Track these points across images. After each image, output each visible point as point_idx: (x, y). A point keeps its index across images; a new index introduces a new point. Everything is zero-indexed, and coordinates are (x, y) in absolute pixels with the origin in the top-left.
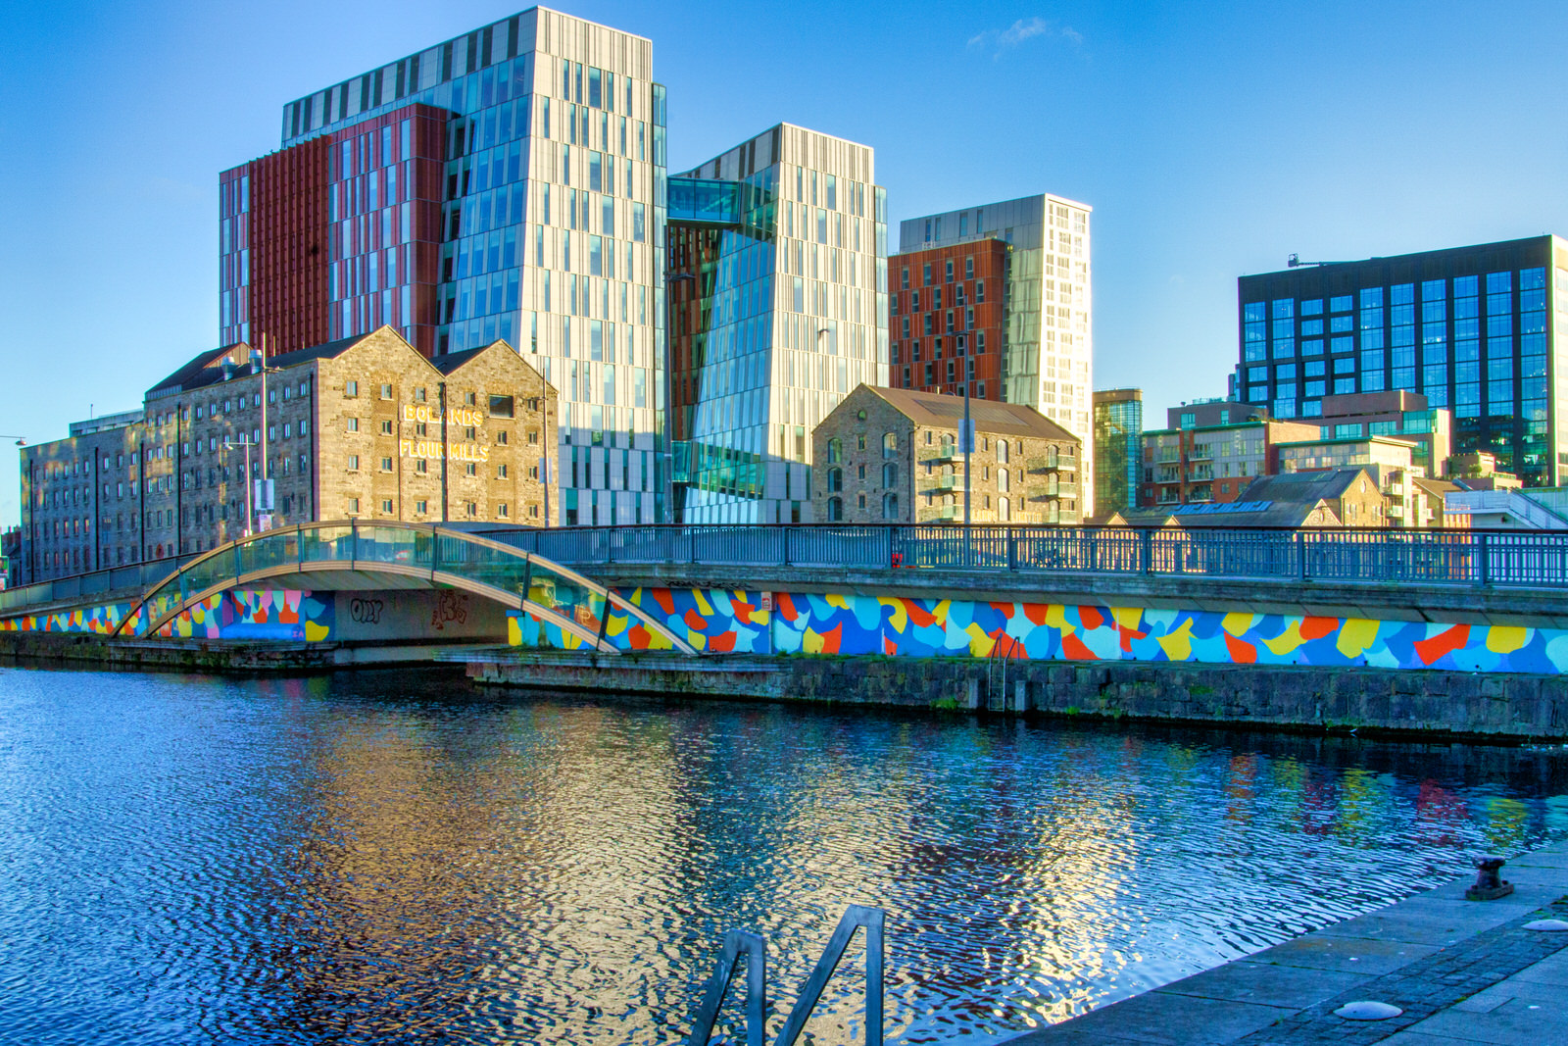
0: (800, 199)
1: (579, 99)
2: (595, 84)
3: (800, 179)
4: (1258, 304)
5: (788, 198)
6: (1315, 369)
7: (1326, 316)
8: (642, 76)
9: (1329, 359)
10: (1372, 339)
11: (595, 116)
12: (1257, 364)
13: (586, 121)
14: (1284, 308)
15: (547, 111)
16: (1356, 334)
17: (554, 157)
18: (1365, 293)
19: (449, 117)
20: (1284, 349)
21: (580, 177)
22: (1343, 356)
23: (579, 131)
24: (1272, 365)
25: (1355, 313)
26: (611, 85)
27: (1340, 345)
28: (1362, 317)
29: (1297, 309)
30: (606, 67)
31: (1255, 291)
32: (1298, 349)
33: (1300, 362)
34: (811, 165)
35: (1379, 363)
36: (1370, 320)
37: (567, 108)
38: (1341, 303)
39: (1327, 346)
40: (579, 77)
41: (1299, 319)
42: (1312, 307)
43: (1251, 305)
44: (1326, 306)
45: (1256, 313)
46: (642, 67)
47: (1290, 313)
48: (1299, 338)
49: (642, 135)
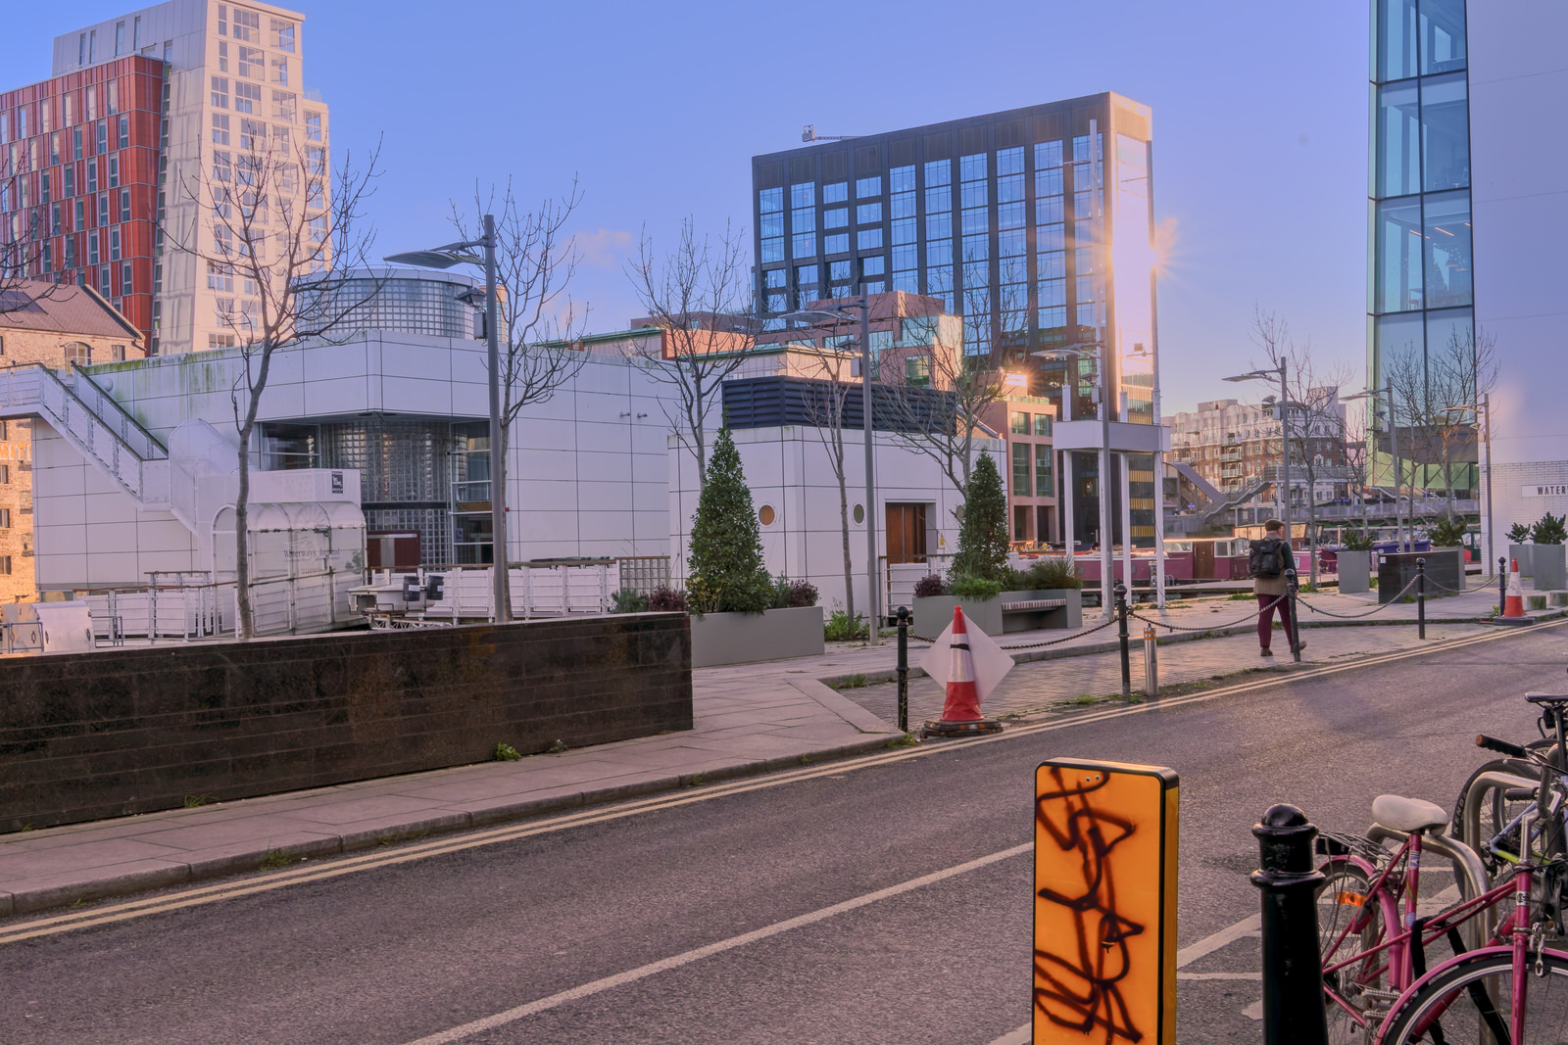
4: (775, 190)
6: (841, 270)
7: (852, 203)
9: (858, 260)
10: (904, 232)
12: (776, 266)
14: (804, 193)
16: (885, 225)
18: (896, 173)
20: (805, 247)
22: (872, 253)
24: (793, 268)
25: (885, 198)
27: (870, 240)
28: (892, 203)
29: (819, 195)
31: (771, 172)
32: (820, 245)
33: (825, 265)
35: (912, 261)
36: (903, 206)
38: (868, 187)
39: (853, 242)
41: (821, 208)
42: (836, 192)
43: (767, 192)
44: (852, 190)
45: (772, 200)
47: (811, 200)
48: (822, 233)
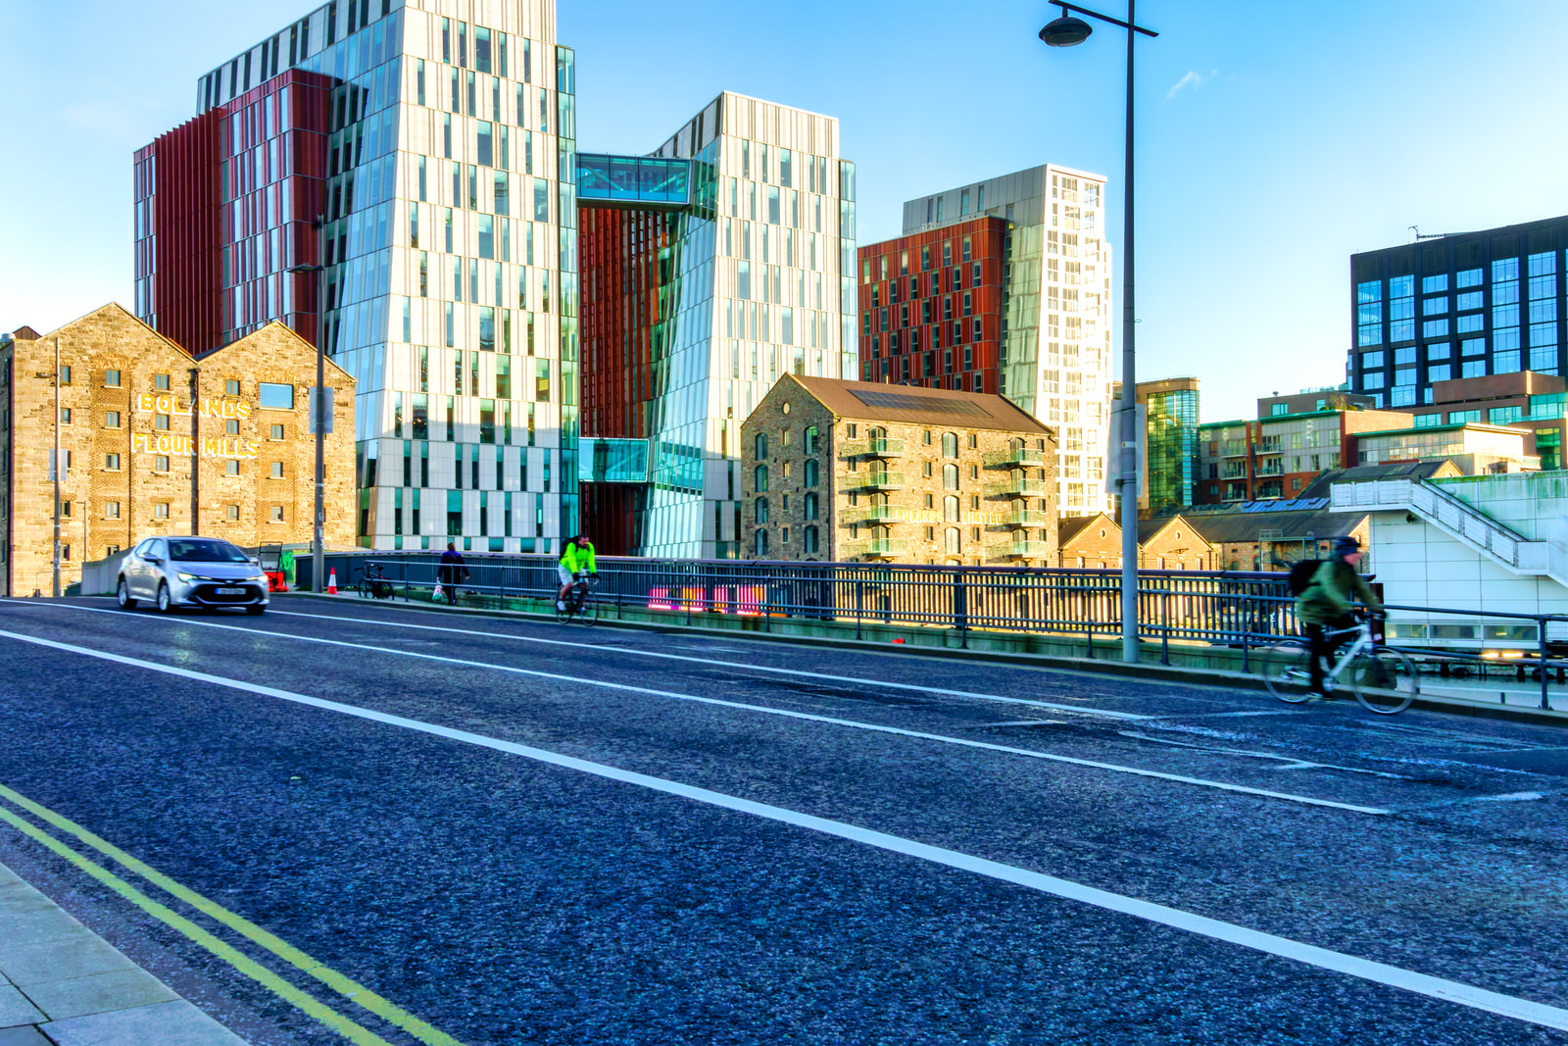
0: (746, 174)
1: (463, 63)
2: (483, 46)
3: (746, 154)
4: (1374, 283)
5: (732, 174)
6: (1438, 352)
7: (1452, 293)
8: (543, 39)
9: (1455, 340)
10: (1506, 316)
11: (484, 83)
12: (1372, 349)
13: (472, 87)
14: (1404, 285)
15: (421, 75)
16: (1487, 311)
17: (431, 125)
18: (1498, 265)
19: (333, 85)
20: (1403, 331)
21: (465, 148)
22: (1472, 336)
23: (463, 98)
24: (1389, 349)
25: (1486, 288)
26: (503, 47)
27: (1470, 324)
28: (1494, 292)
29: (1418, 286)
30: (496, 26)
31: (1370, 268)
32: (1419, 330)
33: (1421, 344)
34: (760, 137)
35: (1514, 341)
36: (1505, 293)
37: (448, 72)
38: (1469, 277)
39: (1453, 326)
40: (463, 38)
41: (1420, 297)
42: (1437, 283)
43: (1366, 285)
44: (1452, 281)
45: (1370, 293)
46: (543, 26)
47: (1410, 290)
48: (1420, 319)
49: (543, 103)
